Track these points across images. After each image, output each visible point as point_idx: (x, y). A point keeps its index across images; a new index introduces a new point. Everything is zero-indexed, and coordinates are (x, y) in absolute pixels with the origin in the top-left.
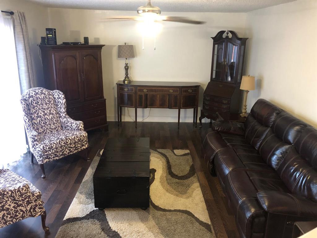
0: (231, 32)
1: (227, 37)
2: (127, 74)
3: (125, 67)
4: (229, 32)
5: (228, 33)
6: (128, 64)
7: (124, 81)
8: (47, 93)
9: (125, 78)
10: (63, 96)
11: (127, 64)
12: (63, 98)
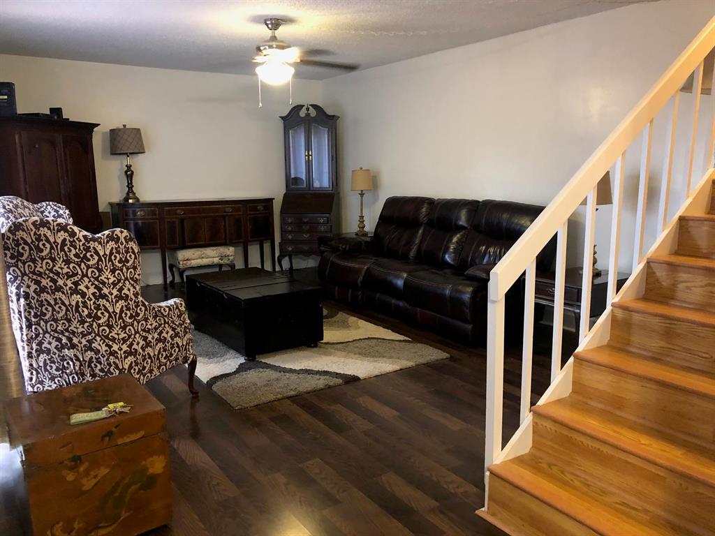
0: (314, 106)
1: (308, 115)
2: (130, 186)
3: (126, 172)
4: (310, 107)
5: (308, 109)
6: (131, 166)
7: (126, 199)
8: (31, 207)
9: (128, 194)
10: (67, 212)
11: (129, 167)
12: (68, 214)
